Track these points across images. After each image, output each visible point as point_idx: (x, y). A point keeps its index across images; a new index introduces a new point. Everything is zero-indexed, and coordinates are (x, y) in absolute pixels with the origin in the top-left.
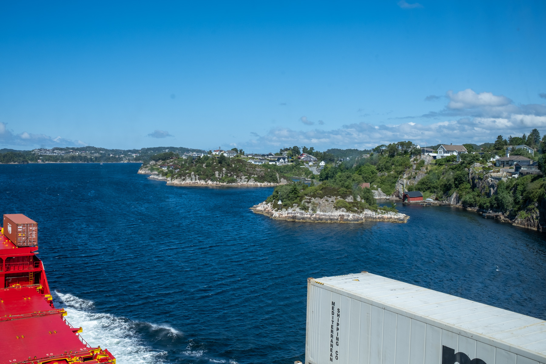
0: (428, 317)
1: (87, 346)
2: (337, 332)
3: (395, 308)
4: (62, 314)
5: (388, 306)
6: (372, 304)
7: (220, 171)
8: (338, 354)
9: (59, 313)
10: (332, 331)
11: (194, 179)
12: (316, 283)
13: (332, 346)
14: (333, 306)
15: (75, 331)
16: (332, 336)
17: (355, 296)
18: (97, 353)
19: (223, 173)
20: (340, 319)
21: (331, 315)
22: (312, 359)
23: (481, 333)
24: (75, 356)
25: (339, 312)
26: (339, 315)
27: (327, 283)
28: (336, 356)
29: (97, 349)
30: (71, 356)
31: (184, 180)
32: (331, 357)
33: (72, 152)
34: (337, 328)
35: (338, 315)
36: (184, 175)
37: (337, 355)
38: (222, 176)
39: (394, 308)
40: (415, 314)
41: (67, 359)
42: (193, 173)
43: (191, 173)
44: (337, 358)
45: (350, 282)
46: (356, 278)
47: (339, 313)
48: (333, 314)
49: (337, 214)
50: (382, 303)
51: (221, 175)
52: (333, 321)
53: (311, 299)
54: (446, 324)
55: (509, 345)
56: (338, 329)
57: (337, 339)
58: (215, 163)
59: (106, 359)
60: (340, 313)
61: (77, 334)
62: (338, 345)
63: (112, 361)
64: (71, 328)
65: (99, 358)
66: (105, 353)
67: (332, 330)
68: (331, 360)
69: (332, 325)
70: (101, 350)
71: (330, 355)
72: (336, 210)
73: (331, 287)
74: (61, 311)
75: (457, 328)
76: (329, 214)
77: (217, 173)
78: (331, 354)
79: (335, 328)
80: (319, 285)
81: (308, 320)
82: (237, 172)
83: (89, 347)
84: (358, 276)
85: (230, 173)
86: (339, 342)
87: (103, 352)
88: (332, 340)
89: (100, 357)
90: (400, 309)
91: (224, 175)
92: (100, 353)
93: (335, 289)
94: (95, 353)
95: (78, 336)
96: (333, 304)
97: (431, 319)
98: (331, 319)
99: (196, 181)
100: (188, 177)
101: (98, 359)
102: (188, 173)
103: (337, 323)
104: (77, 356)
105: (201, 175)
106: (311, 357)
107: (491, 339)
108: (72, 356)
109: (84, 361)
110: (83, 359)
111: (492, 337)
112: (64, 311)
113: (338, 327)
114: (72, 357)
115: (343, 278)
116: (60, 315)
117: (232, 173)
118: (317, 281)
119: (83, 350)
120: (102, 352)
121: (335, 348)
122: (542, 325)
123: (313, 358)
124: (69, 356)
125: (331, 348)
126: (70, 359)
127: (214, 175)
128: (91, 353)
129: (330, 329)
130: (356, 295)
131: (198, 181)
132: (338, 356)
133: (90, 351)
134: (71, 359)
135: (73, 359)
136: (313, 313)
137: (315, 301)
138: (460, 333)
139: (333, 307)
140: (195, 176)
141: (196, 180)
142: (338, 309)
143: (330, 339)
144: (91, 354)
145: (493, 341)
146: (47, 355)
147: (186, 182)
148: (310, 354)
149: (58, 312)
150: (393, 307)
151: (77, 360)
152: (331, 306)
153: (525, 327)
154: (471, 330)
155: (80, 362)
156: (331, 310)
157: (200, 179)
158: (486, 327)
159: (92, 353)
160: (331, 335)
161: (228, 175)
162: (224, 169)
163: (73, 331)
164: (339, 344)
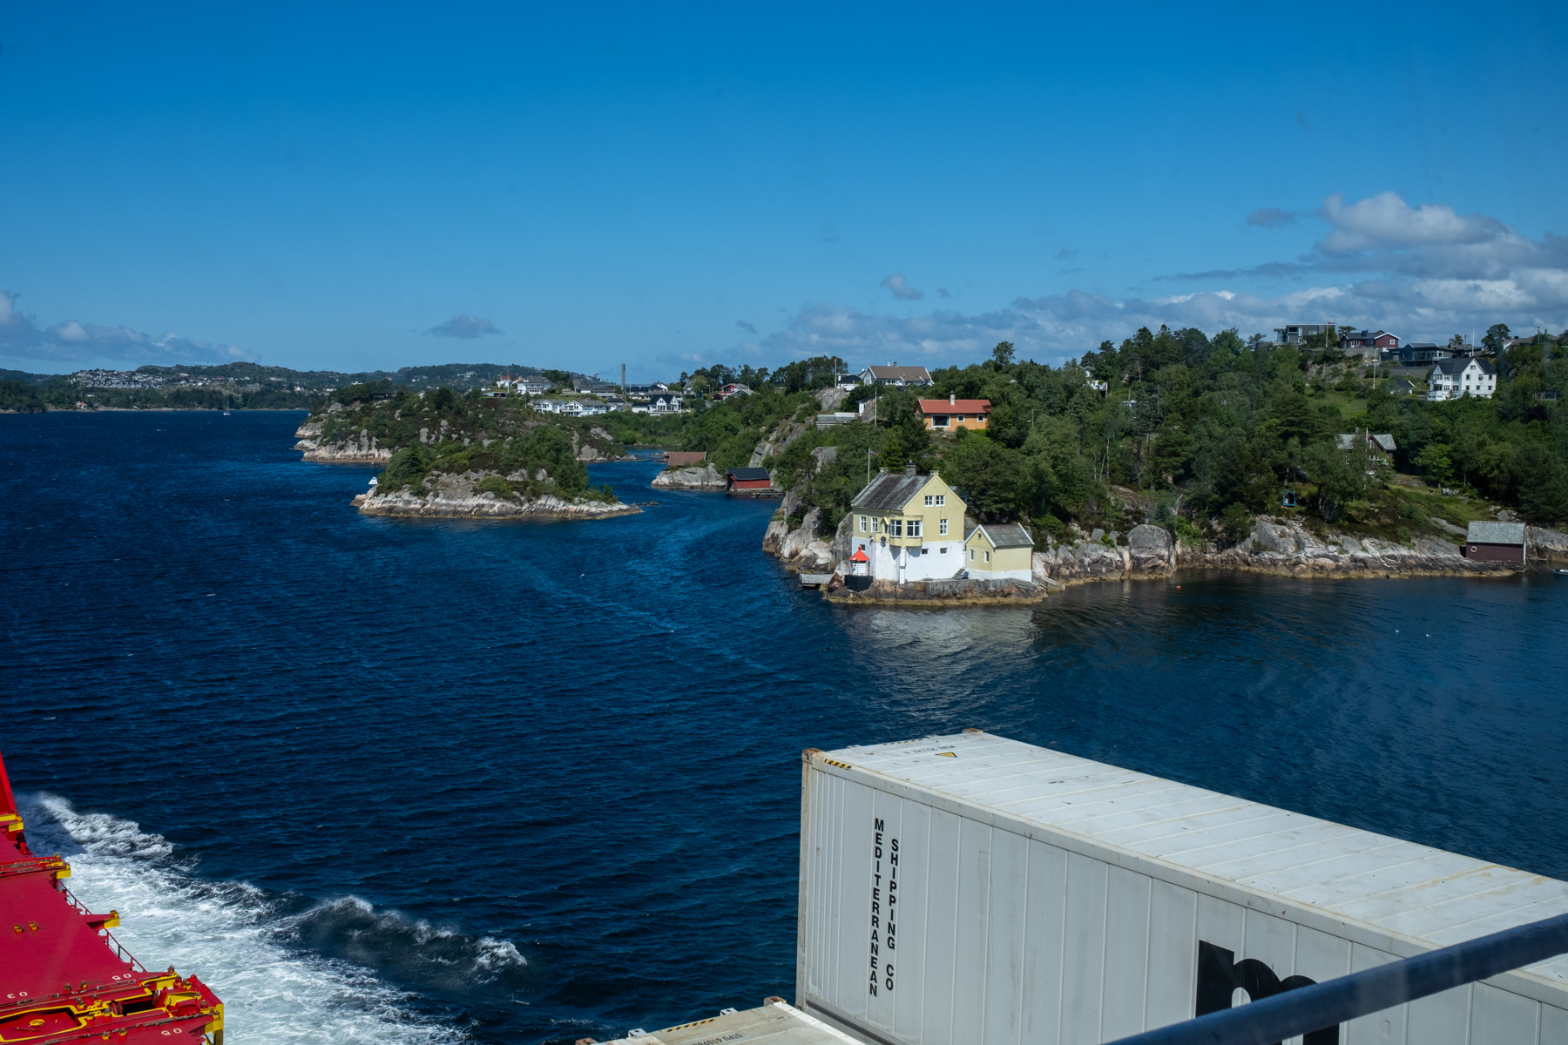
0: (1157, 858)
1: (134, 969)
2: (891, 908)
3: (1062, 833)
4: (54, 871)
5: (1040, 829)
6: (993, 823)
7: (433, 426)
8: (894, 972)
9: (45, 869)
10: (875, 907)
11: (367, 447)
12: (826, 764)
13: (875, 949)
14: (880, 832)
15: (98, 922)
16: (875, 921)
17: (945, 800)
18: (165, 988)
19: (439, 432)
20: (898, 869)
21: (873, 860)
22: (817, 989)
23: (1309, 902)
24: (96, 999)
25: (896, 850)
26: (896, 859)
27: (861, 764)
28: (888, 980)
29: (164, 975)
30: (83, 998)
31: (341, 448)
32: (873, 982)
33: (186, 379)
34: (891, 896)
35: (894, 859)
36: (344, 437)
37: (891, 975)
38: (437, 439)
39: (1058, 835)
40: (1118, 850)
41: (72, 1008)
42: (365, 432)
43: (359, 433)
44: (890, 986)
45: (928, 760)
46: (945, 747)
47: (895, 853)
48: (879, 857)
49: (473, 501)
50: (1023, 820)
51: (434, 436)
52: (878, 877)
53: (813, 813)
54: (1210, 878)
55: (1389, 934)
56: (892, 900)
57: (891, 929)
58: (426, 409)
59: (194, 1005)
60: (899, 853)
61: (102, 933)
62: (893, 947)
63: (212, 1011)
64: (83, 913)
65: (173, 1004)
66: (189, 987)
67: (874, 903)
68: (873, 990)
69: (875, 889)
70: (178, 979)
71: (869, 975)
72: (475, 495)
73: (872, 777)
74: (53, 865)
75: (1242, 889)
76: (459, 502)
77: (424, 431)
78: (874, 973)
79: (883, 898)
80: (836, 770)
81: (805, 875)
82: (474, 430)
83: (140, 970)
84: (952, 744)
85: (458, 432)
86: (895, 938)
87: (184, 983)
88: (875, 932)
89: (174, 1000)
90: (1077, 837)
91: (441, 437)
92: (175, 987)
93: (886, 782)
94: (159, 988)
95: (107, 937)
96: (879, 824)
97: (1165, 865)
98: (872, 870)
99: (370, 452)
100: (351, 442)
101: (169, 1007)
102: (353, 432)
103: (892, 882)
104: (103, 997)
105: (385, 436)
106: (814, 983)
107: (1339, 919)
108: (89, 997)
109: (125, 1014)
110: (121, 1008)
111: (1340, 912)
112: (60, 864)
113: (894, 893)
114: (90, 1001)
115: (906, 750)
116: (47, 875)
117: (462, 432)
118: (829, 759)
119: (123, 978)
120: (179, 986)
121: (885, 956)
122: (1483, 875)
123: (820, 987)
124: (79, 998)
125: (874, 955)
126: (82, 1007)
127: (417, 436)
128: (146, 990)
129: (871, 899)
130: (948, 797)
131: (374, 451)
132: (893, 978)
133: (143, 983)
134: (85, 1008)
135: (91, 1008)
136: (818, 855)
137: (825, 817)
138: (1250, 905)
139: (877, 834)
140: (370, 439)
141: (370, 448)
142: (894, 841)
143: (870, 929)
144: (148, 992)
145: (1343, 924)
146: (9, 996)
147: (347, 453)
148: (810, 976)
149: (43, 865)
150: (1056, 831)
151: (102, 1011)
152: (873, 831)
153: (1435, 883)
154: (1281, 894)
155: (114, 1015)
156: (873, 844)
157: (379, 447)
158: (1325, 883)
159: (149, 988)
160: (874, 917)
161: (450, 438)
162: (444, 422)
163: (90, 924)
164: (896, 943)
